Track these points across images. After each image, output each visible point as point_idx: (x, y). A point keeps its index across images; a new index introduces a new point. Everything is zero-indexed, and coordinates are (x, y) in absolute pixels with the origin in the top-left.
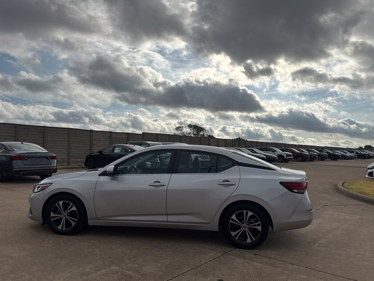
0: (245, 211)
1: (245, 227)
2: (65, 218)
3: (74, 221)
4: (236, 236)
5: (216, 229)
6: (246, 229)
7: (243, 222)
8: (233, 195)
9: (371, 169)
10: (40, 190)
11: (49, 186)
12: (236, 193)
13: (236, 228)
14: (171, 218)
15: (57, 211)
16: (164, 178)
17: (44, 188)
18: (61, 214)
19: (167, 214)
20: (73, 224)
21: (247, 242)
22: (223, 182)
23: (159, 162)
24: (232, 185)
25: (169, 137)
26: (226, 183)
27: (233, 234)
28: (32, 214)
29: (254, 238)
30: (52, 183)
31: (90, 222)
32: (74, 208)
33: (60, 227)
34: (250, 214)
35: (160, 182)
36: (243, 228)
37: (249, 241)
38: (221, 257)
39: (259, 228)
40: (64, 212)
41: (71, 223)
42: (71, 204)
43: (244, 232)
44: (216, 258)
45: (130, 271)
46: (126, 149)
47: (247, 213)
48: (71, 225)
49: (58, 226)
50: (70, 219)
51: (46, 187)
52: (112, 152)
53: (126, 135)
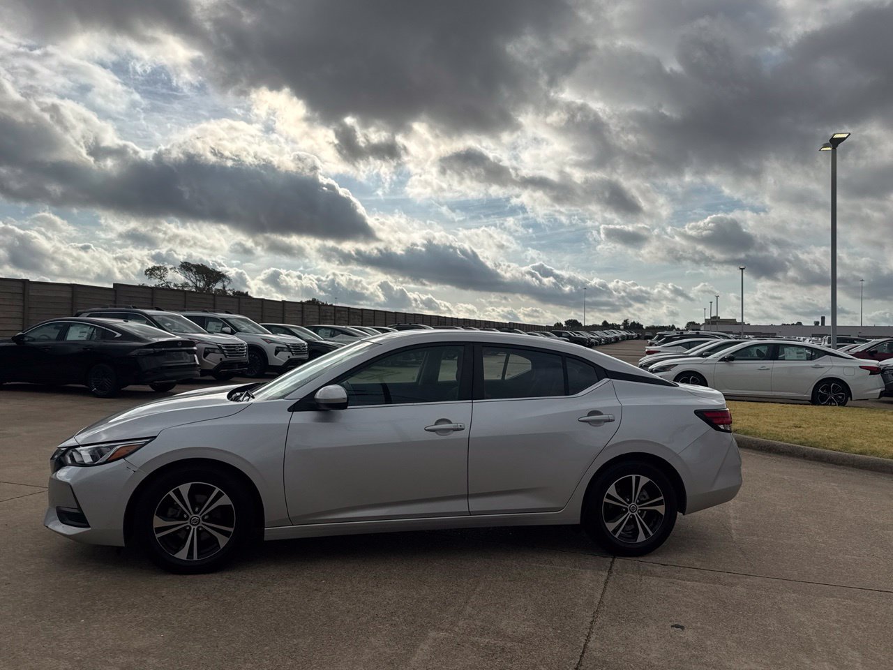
0: (634, 477)
1: (633, 509)
2: (196, 527)
3: (226, 533)
4: (615, 531)
5: (576, 519)
6: (634, 514)
7: (629, 500)
8: (613, 443)
10: (113, 458)
11: (143, 446)
12: (616, 440)
13: (615, 512)
14: (477, 505)
15: (170, 513)
16: (457, 411)
17: (127, 453)
18: (181, 518)
19: (468, 496)
20: (223, 541)
21: (637, 541)
22: (588, 415)
24: (609, 421)
25: (185, 296)
26: (595, 418)
27: (611, 526)
28: (88, 526)
29: (651, 529)
30: (155, 437)
31: (271, 532)
32: (225, 500)
33: (182, 555)
34: (644, 480)
35: (449, 422)
36: (629, 512)
37: (641, 538)
38: (611, 578)
39: (661, 509)
40: (195, 513)
41: (215, 540)
42: (217, 490)
43: (632, 521)
44: (606, 582)
45: (482, 635)
46: (106, 332)
47: (638, 479)
48: (215, 545)
49: (177, 551)
50: (210, 528)
51: (135, 447)
52: (58, 339)
53: (69, 289)
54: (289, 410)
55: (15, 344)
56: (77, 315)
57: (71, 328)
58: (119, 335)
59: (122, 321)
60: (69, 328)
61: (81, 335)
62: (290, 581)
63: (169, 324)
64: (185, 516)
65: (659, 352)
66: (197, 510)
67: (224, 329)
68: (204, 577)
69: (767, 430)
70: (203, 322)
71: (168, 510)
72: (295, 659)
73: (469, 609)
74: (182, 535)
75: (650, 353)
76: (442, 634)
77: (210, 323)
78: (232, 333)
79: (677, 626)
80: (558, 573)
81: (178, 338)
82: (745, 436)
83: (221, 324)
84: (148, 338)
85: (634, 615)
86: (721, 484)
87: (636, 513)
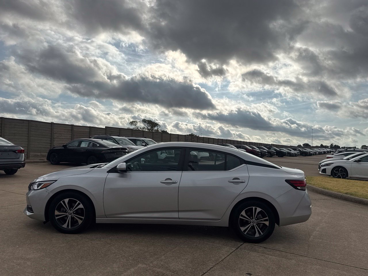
0: (254, 208)
1: (253, 222)
2: (70, 216)
3: (81, 219)
4: (245, 231)
5: (226, 224)
6: (254, 224)
7: (251, 218)
8: (243, 192)
9: (324, 166)
10: (43, 187)
11: (53, 183)
12: (246, 190)
13: (244, 223)
14: (182, 215)
15: (62, 209)
16: (175, 175)
17: (47, 186)
18: (66, 212)
19: (178, 211)
20: (80, 222)
21: (255, 237)
22: (233, 179)
24: (242, 182)
26: (236, 181)
27: (243, 229)
28: (33, 213)
29: (262, 232)
30: (57, 180)
31: (98, 220)
32: (81, 206)
33: (65, 226)
34: (259, 210)
35: (171, 180)
36: (252, 223)
37: (257, 235)
38: (236, 251)
39: (267, 223)
40: (70, 210)
41: (77, 221)
42: (78, 202)
43: (253, 227)
44: (232, 252)
45: (159, 268)
46: (95, 144)
47: (256, 209)
48: (78, 223)
49: (63, 224)
50: (76, 217)
51: (50, 184)
52: (78, 146)
53: (89, 128)
54: (107, 172)
55: (63, 148)
56: (90, 138)
57: (82, 143)
58: (98, 145)
59: (101, 140)
60: (81, 142)
61: (85, 145)
62: (102, 240)
63: (121, 142)
64: (67, 211)
67: (143, 144)
68: (72, 235)
69: (363, 194)
70: (135, 142)
71: (60, 208)
73: (163, 257)
74: (66, 218)
75: (328, 158)
77: (138, 142)
78: (145, 146)
79: (248, 274)
80: (213, 247)
81: (121, 147)
83: (142, 142)
84: (109, 147)
86: (298, 214)
87: (255, 224)
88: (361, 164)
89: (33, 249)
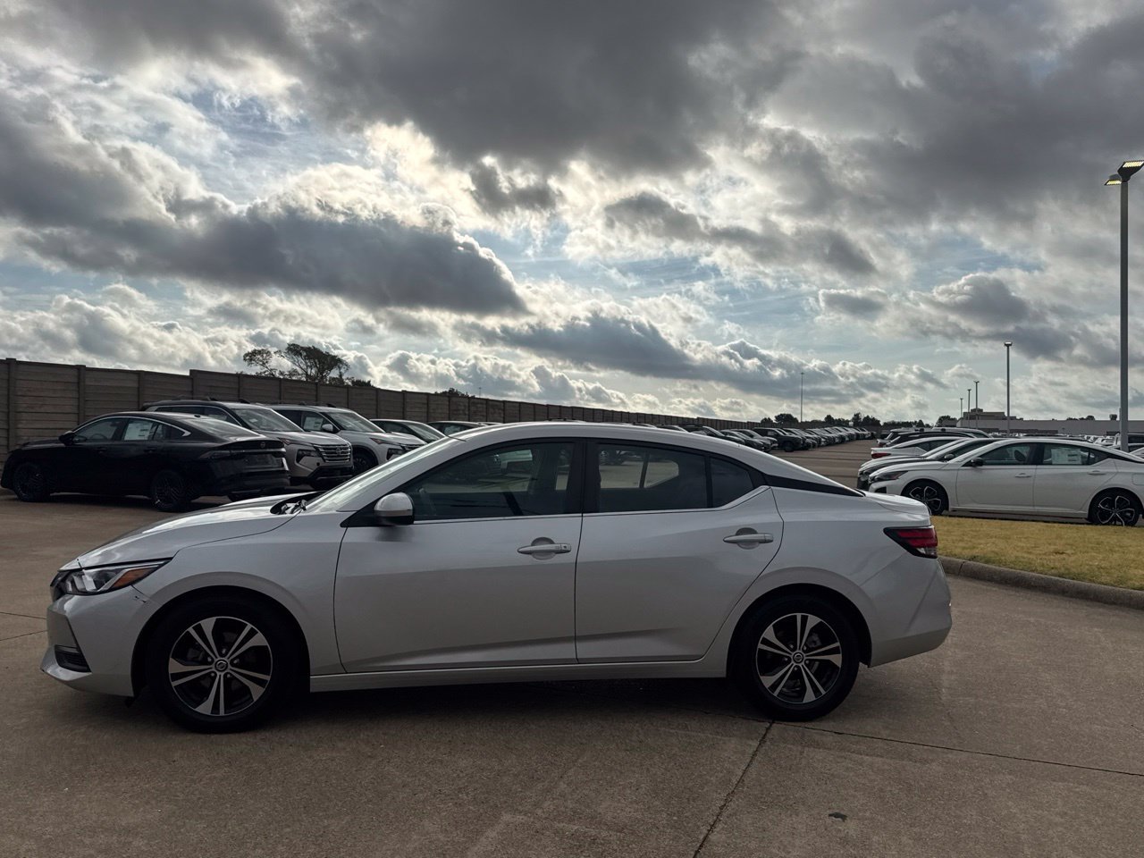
0: (799, 616)
1: (798, 659)
2: (222, 674)
3: (260, 682)
4: (774, 687)
5: (720, 671)
6: (800, 665)
7: (792, 646)
8: (771, 570)
10: (120, 584)
11: (157, 568)
12: (776, 565)
13: (774, 662)
14: (587, 650)
15: (190, 654)
16: (561, 527)
17: (136, 578)
18: (206, 663)
19: (576, 639)
20: (257, 692)
21: (804, 702)
22: (737, 534)
23: (287, 469)
24: (766, 541)
25: (280, 386)
26: (746, 538)
27: (767, 681)
28: (88, 670)
29: (823, 686)
30: (171, 559)
31: (319, 681)
32: (259, 640)
33: (205, 708)
34: (813, 621)
35: (551, 542)
36: (793, 662)
37: (810, 696)
38: (762, 750)
39: (837, 659)
40: (222, 655)
41: (246, 690)
42: (249, 626)
43: (797, 674)
44: (755, 754)
45: (571, 821)
46: (173, 430)
47: (804, 620)
48: (248, 696)
49: (199, 704)
50: (241, 677)
51: (145, 572)
52: (113, 439)
53: (135, 377)
54: (343, 525)
55: (62, 445)
56: (144, 409)
57: (130, 425)
58: (187, 433)
59: (192, 416)
60: (126, 426)
61: (142, 433)
62: (340, 745)
63: (254, 420)
64: (209, 660)
65: (889, 455)
66: (224, 651)
67: (325, 426)
68: (234, 737)
69: (1017, 557)
70: (298, 418)
71: (187, 650)
72: (320, 845)
73: (563, 786)
74: (205, 683)
75: (876, 456)
76: (520, 818)
77: (308, 419)
78: (335, 432)
79: (837, 815)
80: (692, 741)
81: (262, 437)
82: (986, 565)
83: (321, 420)
84: (224, 438)
85: (783, 799)
86: (921, 626)
87: (803, 663)
88: (986, 472)
89: (127, 795)
